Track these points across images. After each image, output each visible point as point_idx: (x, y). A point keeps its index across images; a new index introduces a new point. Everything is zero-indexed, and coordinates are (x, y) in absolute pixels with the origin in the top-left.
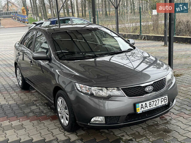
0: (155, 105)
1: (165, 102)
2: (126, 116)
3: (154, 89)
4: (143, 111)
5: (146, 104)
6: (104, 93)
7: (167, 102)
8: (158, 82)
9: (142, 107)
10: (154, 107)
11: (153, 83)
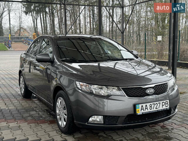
0: (156, 108)
1: (166, 107)
2: (125, 117)
3: (155, 92)
4: (142, 113)
5: (146, 105)
6: (104, 91)
7: (168, 107)
8: (159, 85)
9: (142, 108)
10: (154, 110)
11: (155, 86)
